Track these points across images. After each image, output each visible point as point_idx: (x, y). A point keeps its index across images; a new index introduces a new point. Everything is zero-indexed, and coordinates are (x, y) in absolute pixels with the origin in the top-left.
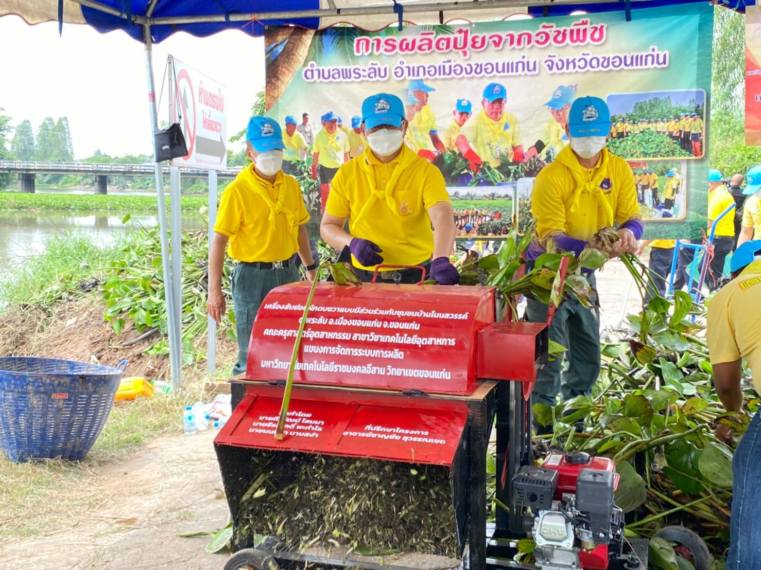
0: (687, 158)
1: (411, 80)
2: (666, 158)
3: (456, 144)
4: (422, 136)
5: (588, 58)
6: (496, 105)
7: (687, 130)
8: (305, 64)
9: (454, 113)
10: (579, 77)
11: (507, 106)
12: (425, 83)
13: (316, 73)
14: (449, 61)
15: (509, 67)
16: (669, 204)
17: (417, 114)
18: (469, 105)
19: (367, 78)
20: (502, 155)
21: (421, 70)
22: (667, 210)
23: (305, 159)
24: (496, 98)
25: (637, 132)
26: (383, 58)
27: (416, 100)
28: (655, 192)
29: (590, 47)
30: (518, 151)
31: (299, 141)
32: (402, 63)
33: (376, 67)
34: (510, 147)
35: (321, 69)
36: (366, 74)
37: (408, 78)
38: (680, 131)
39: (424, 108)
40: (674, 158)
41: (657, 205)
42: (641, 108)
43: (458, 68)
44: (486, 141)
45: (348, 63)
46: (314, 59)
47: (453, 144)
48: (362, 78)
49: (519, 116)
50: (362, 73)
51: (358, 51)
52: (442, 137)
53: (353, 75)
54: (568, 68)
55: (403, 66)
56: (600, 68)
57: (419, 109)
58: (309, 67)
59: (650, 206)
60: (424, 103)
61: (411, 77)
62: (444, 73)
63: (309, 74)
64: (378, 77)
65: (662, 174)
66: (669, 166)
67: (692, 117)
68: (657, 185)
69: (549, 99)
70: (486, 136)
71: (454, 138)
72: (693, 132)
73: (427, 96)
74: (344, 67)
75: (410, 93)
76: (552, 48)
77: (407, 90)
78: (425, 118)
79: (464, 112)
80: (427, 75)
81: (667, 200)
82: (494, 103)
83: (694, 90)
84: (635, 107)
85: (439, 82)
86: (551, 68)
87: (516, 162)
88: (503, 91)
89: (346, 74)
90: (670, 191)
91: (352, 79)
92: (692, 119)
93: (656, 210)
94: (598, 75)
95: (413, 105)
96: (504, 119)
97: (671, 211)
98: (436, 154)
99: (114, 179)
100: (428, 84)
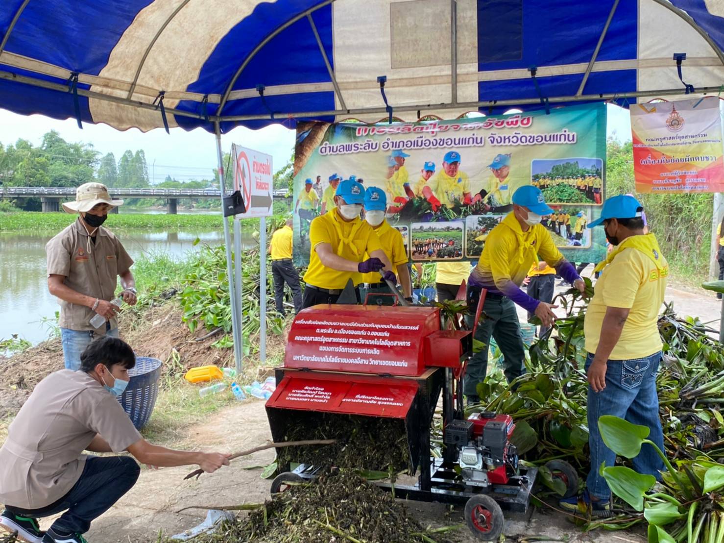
0: (591, 204)
1: (394, 150)
2: (576, 204)
3: (423, 193)
4: (398, 187)
5: (519, 136)
6: (453, 166)
7: (591, 185)
8: (322, 144)
9: (422, 171)
10: (512, 148)
11: (461, 167)
12: (403, 152)
13: (328, 149)
14: (421, 137)
15: (463, 141)
16: (579, 236)
17: (396, 173)
18: (434, 166)
19: (363, 150)
20: (455, 199)
21: (401, 143)
22: (577, 241)
24: (452, 161)
25: (554, 185)
26: (375, 137)
27: (396, 163)
28: (568, 227)
29: (520, 129)
30: (467, 196)
31: (314, 194)
32: (388, 139)
33: (370, 143)
34: (461, 194)
35: (331, 146)
36: (362, 147)
37: (392, 149)
38: (586, 186)
39: (401, 168)
40: (582, 204)
41: (570, 236)
42: (557, 169)
43: (427, 142)
44: (444, 190)
45: (351, 141)
46: (328, 140)
47: (420, 192)
48: (359, 150)
49: (469, 174)
50: (360, 147)
51: (359, 133)
52: (412, 188)
53: (353, 148)
54: (504, 142)
55: (389, 142)
56: (528, 143)
57: (397, 169)
58: (324, 146)
59: (565, 238)
60: (401, 164)
61: (394, 148)
62: (417, 145)
63: (323, 150)
64: (370, 149)
65: (573, 214)
66: (578, 209)
67: (593, 176)
68: (569, 223)
69: (491, 162)
70: (444, 186)
71: (421, 188)
72: (595, 187)
73: (404, 160)
74: (348, 144)
75: (392, 158)
76: (494, 129)
77: (390, 157)
78: (401, 175)
79: (429, 171)
80: (405, 147)
81: (577, 233)
82: (451, 164)
83: (595, 158)
84: (553, 169)
85: (413, 151)
86: (492, 142)
87: (465, 205)
88: (458, 156)
89: (348, 148)
90: (579, 227)
91: (353, 151)
92: (593, 178)
93: (570, 241)
94: (525, 147)
95: (393, 167)
96: (458, 176)
97: (580, 242)
98: (408, 200)
99: (182, 201)
100: (405, 152)
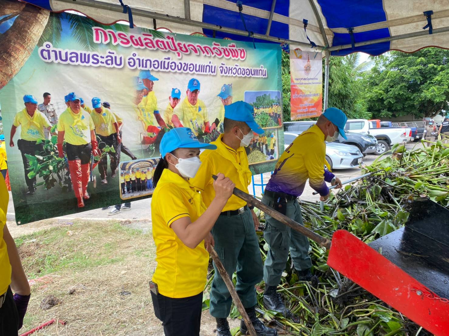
0: (277, 127)
1: (141, 70)
2: (269, 128)
3: (172, 122)
4: (149, 115)
5: (237, 68)
6: (193, 95)
7: (276, 112)
8: (40, 44)
9: (170, 98)
10: (233, 79)
11: (200, 95)
12: (152, 74)
13: (52, 55)
14: (169, 59)
15: (202, 68)
16: (273, 152)
17: (144, 98)
18: (179, 93)
19: (105, 65)
20: (199, 129)
21: (148, 63)
22: (272, 156)
23: (50, 138)
24: (194, 89)
25: (259, 113)
26: (119, 49)
27: (144, 86)
28: (267, 146)
29: (239, 61)
30: (207, 125)
31: (42, 121)
32: (134, 55)
33: (113, 56)
34: (203, 123)
35: (58, 50)
36: (104, 60)
37: (139, 68)
38: (273, 113)
39: (150, 94)
40: (272, 127)
41: (268, 153)
42: (259, 99)
43: (173, 64)
44: (189, 119)
45: (88, 50)
46: (49, 40)
47: (170, 121)
48: (100, 64)
50: (100, 60)
51: (97, 39)
52: (163, 117)
53: (91, 60)
54: (229, 73)
55: (135, 58)
56: (241, 75)
57: (146, 94)
58: (44, 47)
59: (265, 154)
60: (150, 89)
61: (141, 68)
62: (164, 68)
63: (45, 54)
64: (114, 65)
65: (268, 136)
66: (271, 131)
67: (277, 105)
68: (267, 143)
69: (219, 92)
70: (189, 116)
71: (171, 116)
72: (278, 113)
73: (153, 84)
74: (83, 52)
75: (140, 80)
76: (224, 59)
77: (138, 78)
78: (149, 101)
80: (152, 67)
81: (271, 150)
82: (193, 92)
83: (277, 91)
84: (257, 100)
85: (160, 74)
86: (222, 72)
87: (206, 133)
88: (198, 84)
89: (85, 59)
90: (272, 145)
91: (90, 64)
92: (277, 107)
93: (268, 156)
94: (241, 79)
95: (142, 91)
96: (198, 105)
97: (273, 156)
98: (160, 129)
100: (153, 74)
